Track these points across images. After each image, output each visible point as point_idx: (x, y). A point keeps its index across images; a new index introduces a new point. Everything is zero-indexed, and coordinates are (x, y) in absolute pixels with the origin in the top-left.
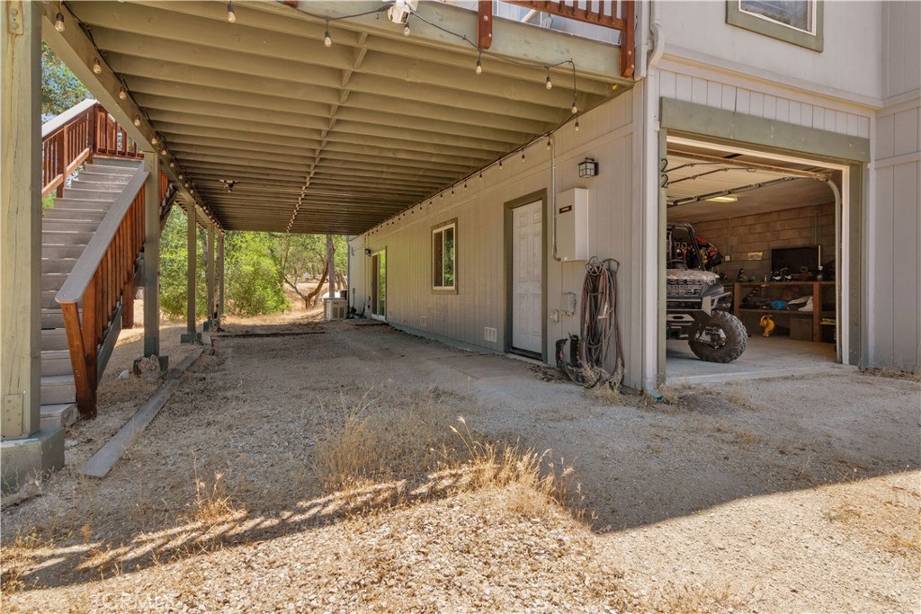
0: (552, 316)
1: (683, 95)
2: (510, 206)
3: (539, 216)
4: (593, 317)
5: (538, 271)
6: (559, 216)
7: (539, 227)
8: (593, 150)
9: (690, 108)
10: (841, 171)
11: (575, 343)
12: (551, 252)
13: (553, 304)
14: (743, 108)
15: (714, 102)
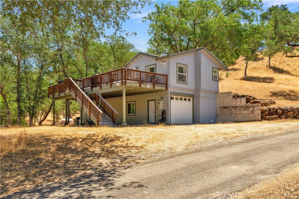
0: (157, 117)
1: (172, 91)
2: (148, 101)
3: (154, 103)
4: (163, 116)
5: (154, 111)
6: (158, 104)
7: (154, 105)
8: (163, 96)
9: (173, 92)
10: (190, 99)
11: (160, 120)
12: (156, 108)
13: (157, 115)
14: (179, 92)
15: (176, 92)
